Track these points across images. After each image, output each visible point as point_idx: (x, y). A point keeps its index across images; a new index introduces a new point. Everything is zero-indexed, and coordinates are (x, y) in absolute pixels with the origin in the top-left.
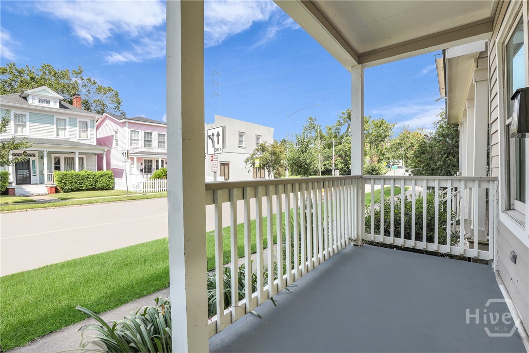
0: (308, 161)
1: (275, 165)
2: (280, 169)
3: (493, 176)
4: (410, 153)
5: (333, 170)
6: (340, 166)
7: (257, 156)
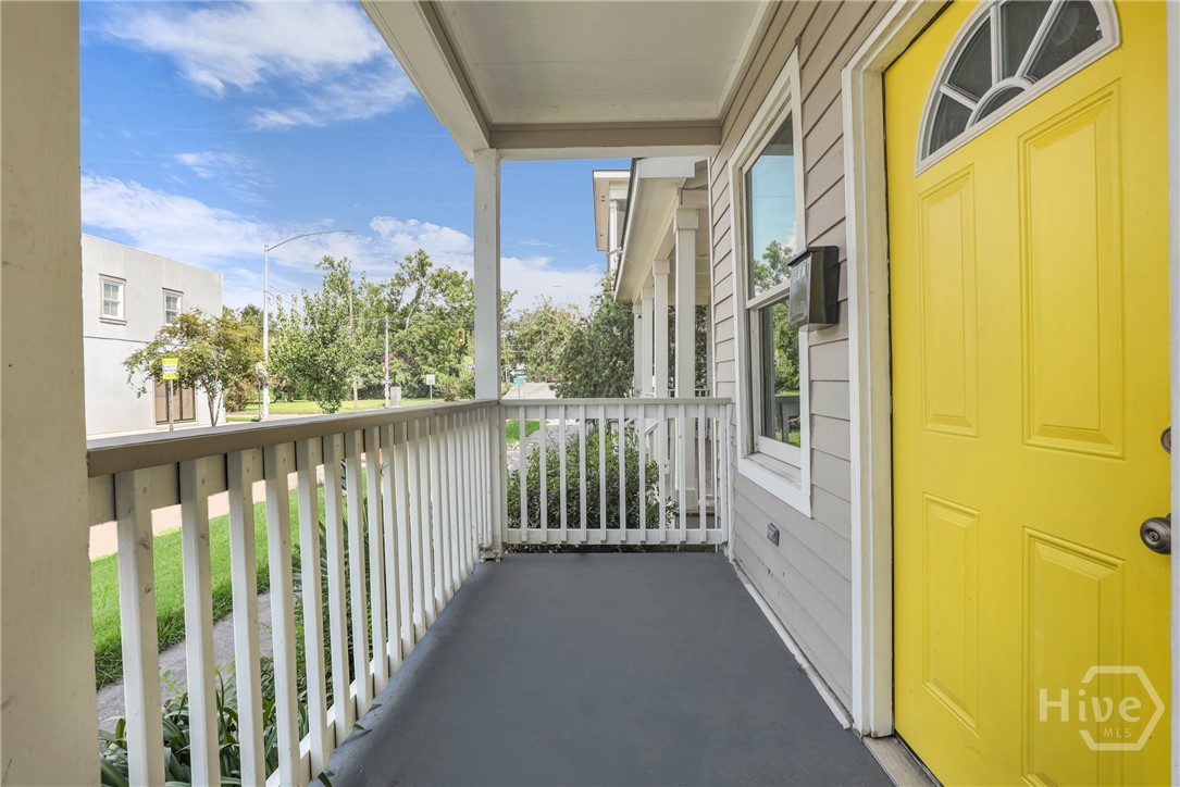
0: (339, 366)
1: (229, 375)
2: (244, 384)
3: (719, 396)
4: (558, 351)
5: (387, 387)
6: (401, 377)
7: (169, 348)
